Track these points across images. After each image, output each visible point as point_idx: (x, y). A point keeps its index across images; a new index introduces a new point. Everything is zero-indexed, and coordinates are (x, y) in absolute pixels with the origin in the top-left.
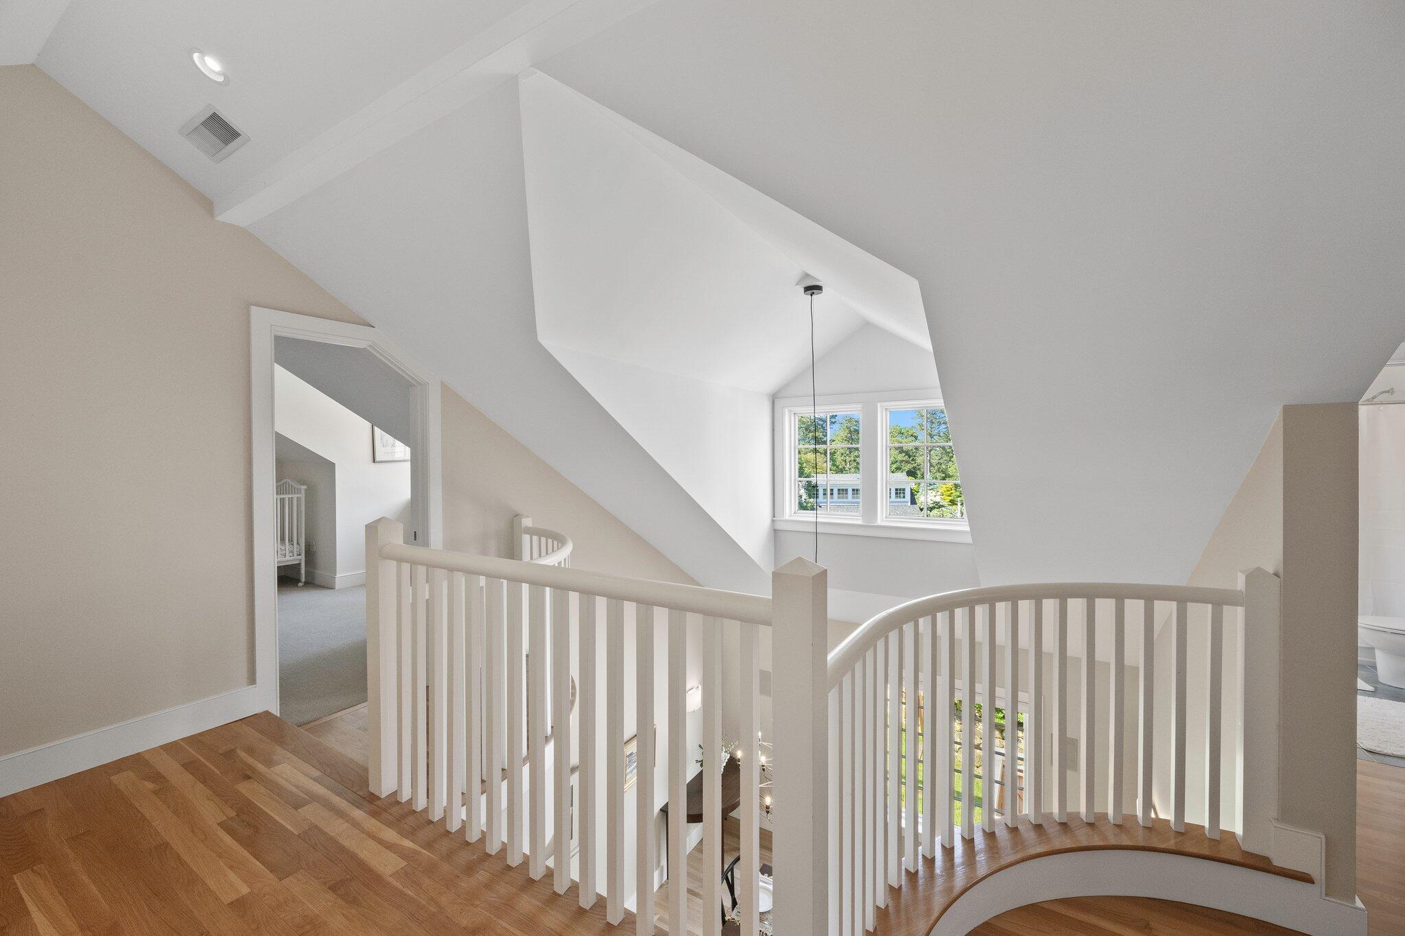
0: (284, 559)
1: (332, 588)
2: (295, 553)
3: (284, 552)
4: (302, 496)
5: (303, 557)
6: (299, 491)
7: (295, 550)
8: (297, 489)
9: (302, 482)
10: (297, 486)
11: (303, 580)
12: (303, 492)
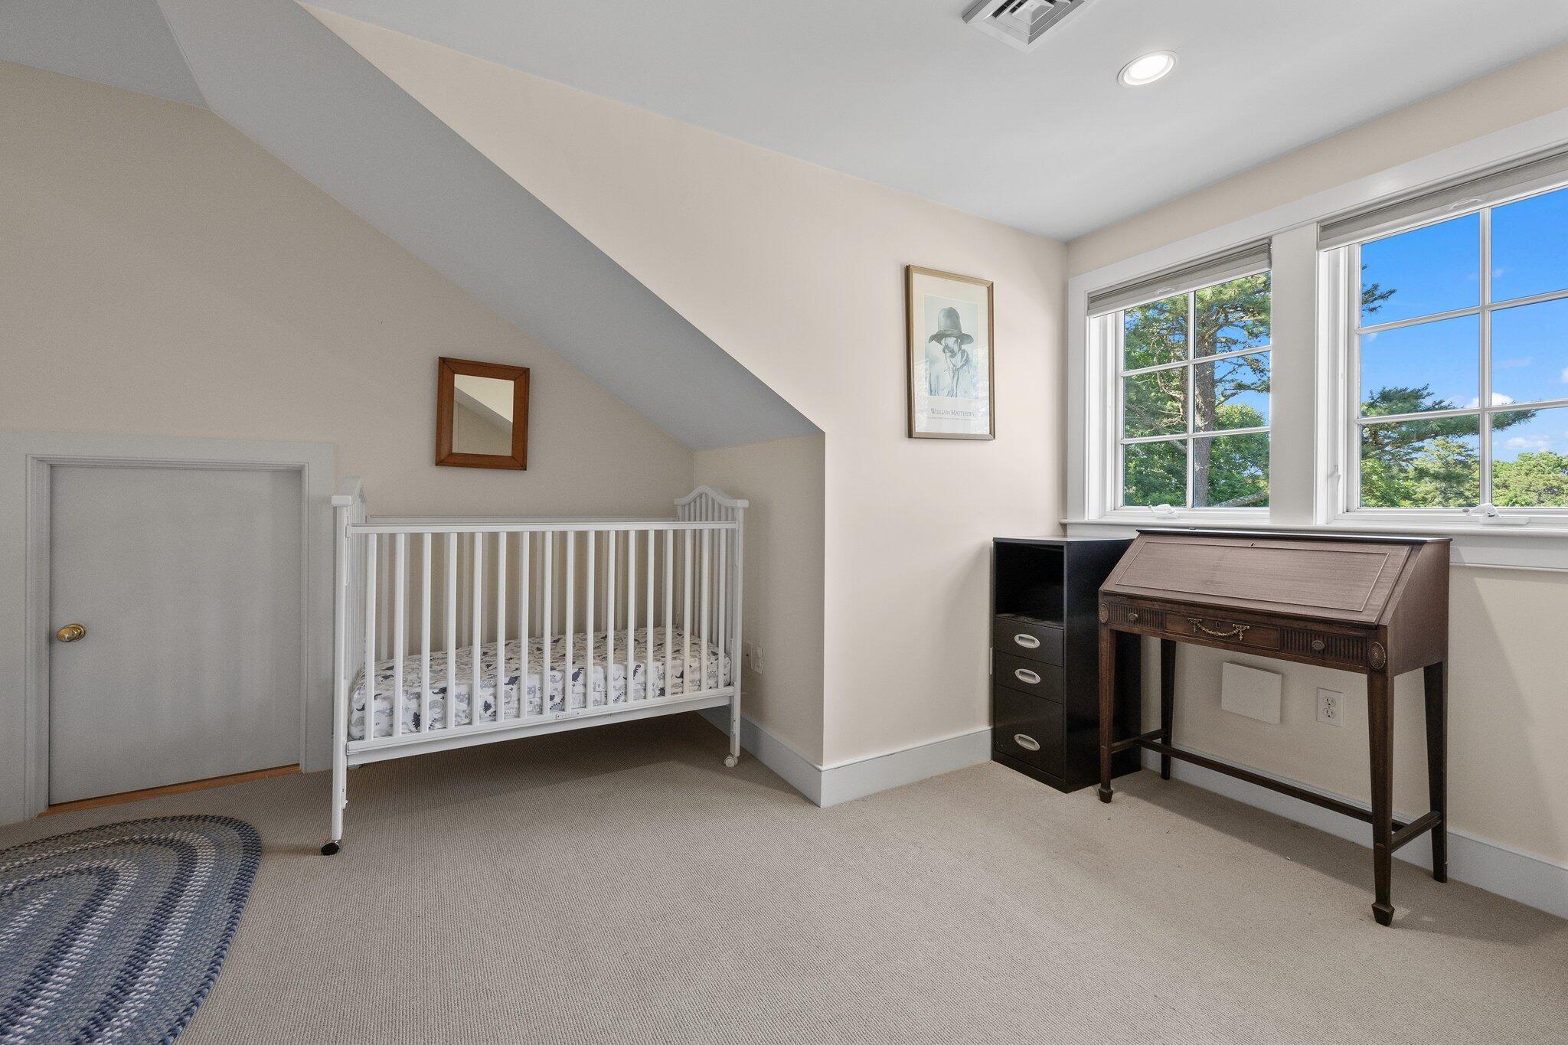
0: (698, 695)
1: (809, 800)
2: (721, 681)
3: (697, 676)
4: (738, 526)
5: (736, 691)
6: (729, 514)
7: (722, 671)
8: (727, 509)
9: (735, 494)
10: (727, 502)
11: (737, 752)
12: (740, 515)
